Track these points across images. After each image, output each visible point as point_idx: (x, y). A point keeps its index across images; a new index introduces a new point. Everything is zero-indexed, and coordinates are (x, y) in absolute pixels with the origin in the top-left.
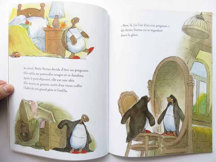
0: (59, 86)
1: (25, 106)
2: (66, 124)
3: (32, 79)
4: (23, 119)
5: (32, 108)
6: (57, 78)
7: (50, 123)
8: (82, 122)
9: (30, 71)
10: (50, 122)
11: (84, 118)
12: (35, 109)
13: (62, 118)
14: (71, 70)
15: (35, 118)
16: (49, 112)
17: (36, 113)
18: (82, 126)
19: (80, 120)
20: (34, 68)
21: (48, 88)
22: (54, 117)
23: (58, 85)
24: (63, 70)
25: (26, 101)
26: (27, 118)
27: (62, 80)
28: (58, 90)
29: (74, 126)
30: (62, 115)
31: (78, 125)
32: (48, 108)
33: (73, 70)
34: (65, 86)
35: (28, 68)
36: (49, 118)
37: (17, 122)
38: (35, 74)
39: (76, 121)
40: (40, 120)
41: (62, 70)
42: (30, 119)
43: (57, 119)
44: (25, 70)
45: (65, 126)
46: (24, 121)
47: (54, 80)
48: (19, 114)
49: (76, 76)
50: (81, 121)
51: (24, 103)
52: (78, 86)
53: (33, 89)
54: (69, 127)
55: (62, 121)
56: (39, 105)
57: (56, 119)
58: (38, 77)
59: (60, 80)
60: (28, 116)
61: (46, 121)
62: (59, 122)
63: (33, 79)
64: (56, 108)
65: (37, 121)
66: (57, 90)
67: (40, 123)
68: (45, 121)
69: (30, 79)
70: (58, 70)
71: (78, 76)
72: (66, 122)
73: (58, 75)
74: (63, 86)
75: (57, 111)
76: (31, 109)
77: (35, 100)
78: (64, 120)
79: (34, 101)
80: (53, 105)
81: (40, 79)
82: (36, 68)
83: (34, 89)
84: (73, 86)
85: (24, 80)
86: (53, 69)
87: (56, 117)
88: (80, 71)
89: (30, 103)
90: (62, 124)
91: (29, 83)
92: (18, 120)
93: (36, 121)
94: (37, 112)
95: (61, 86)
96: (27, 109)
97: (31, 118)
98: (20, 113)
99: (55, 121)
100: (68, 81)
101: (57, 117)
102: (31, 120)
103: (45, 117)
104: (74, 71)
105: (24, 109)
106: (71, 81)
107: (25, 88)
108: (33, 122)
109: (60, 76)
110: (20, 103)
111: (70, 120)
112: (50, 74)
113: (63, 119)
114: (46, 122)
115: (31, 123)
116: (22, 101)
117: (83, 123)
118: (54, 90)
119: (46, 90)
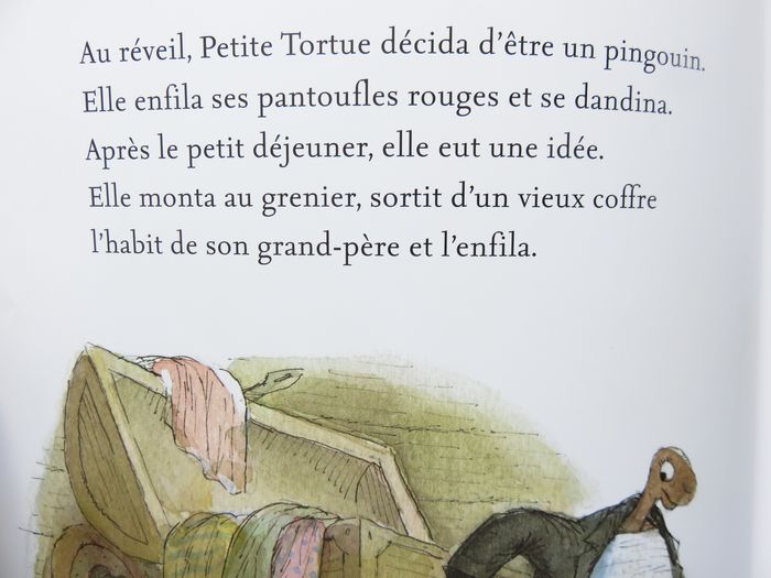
0: (459, 201)
1: (116, 410)
2: (519, 548)
3: (169, 152)
4: (104, 523)
5: (191, 420)
6: (436, 125)
7: (369, 549)
8: (655, 510)
9: (152, 77)
10: (374, 538)
11: (663, 476)
12: (214, 434)
13: (492, 500)
14: (571, 51)
15: (217, 509)
16: (363, 450)
17: (226, 466)
18: (652, 542)
19: (635, 502)
20: (193, 46)
21: (346, 225)
22: (411, 493)
23: (445, 200)
24: (499, 45)
25: (120, 366)
26: (141, 514)
27: (484, 149)
28: (452, 248)
29: (591, 554)
30: (491, 469)
31: (620, 538)
32: (344, 413)
33: (588, 50)
34: (514, 201)
35: (131, 53)
36: (364, 508)
37: (48, 541)
38: (207, 102)
39: (609, 511)
40: (266, 529)
41: (486, 47)
42: (174, 520)
43: (441, 506)
44: (96, 75)
45: (519, 562)
46: (114, 535)
47: (408, 146)
48: (63, 477)
49: (611, 103)
50: (645, 506)
51: (106, 379)
52: (630, 197)
53: (183, 247)
54: (554, 564)
55: (491, 525)
56: (252, 394)
57: (429, 510)
58: (243, 125)
59: (467, 150)
60: (150, 498)
61: (334, 533)
62: (459, 535)
63: (183, 153)
64: (429, 412)
65: (240, 534)
66: (436, 249)
67: (276, 549)
68: (320, 533)
69: (154, 151)
70: (450, 45)
71: (628, 102)
72: (523, 530)
73: (444, 99)
74: (501, 200)
75: (436, 438)
76: (177, 434)
77: (212, 353)
78: (511, 516)
79: (206, 361)
80: (395, 383)
81: (264, 149)
82: (209, 43)
83: (201, 249)
84: (587, 201)
85: (95, 173)
86: (395, 44)
87: (427, 489)
88: (649, 60)
89: (167, 381)
90: (489, 550)
91: (149, 199)
92: (58, 532)
93: (227, 532)
94: (237, 458)
95: (483, 202)
96: (136, 433)
97: (178, 512)
98: (76, 469)
99: (416, 528)
100: (543, 151)
101: (442, 491)
102: (187, 526)
103: (320, 497)
104: (600, 53)
105: (111, 436)
106: (568, 150)
107: (102, 245)
108: (200, 545)
109: (463, 103)
110: (71, 385)
111: (556, 508)
112: (364, 95)
113: (500, 508)
114: (327, 539)
115: (188, 554)
116: (86, 362)
117: (656, 522)
118: (404, 250)
119: (324, 248)
